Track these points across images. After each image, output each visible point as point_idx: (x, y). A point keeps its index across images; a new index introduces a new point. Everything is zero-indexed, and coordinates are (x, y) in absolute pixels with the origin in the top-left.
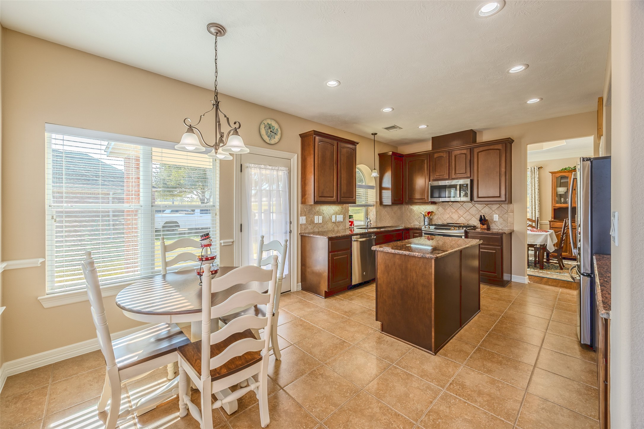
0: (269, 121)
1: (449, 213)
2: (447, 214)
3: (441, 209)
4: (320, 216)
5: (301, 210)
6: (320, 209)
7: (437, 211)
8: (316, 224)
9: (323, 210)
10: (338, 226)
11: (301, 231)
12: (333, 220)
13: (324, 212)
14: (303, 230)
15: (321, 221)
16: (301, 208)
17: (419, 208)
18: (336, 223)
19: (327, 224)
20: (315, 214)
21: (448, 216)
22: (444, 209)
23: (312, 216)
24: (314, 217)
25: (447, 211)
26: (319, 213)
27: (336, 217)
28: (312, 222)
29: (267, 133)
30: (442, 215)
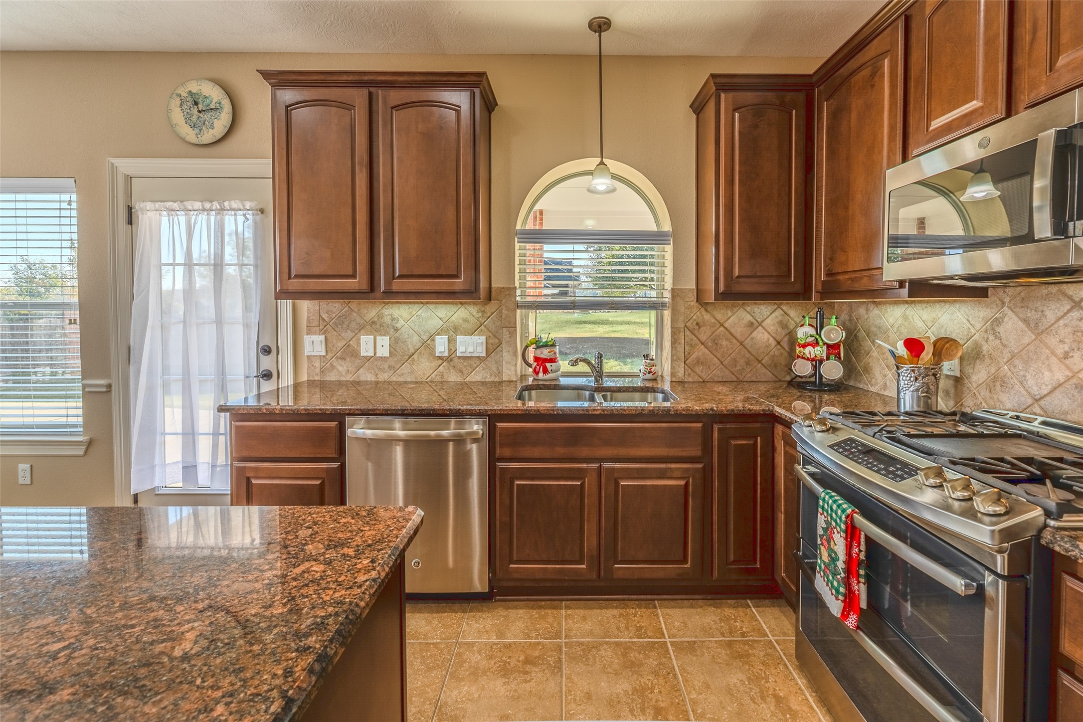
0: (194, 87)
1: (1066, 356)
2: (1054, 360)
3: (1012, 324)
4: (381, 335)
5: (308, 317)
6: (380, 316)
7: (991, 338)
8: (368, 359)
9: (393, 319)
10: (461, 372)
11: (309, 375)
12: (441, 346)
13: (398, 325)
14: (317, 374)
15: (384, 351)
16: (308, 310)
17: (905, 318)
18: (456, 360)
19: (413, 360)
20: (361, 328)
21: (1060, 375)
22: (1038, 329)
23: (350, 334)
24: (359, 339)
25: (1053, 341)
26: (376, 327)
27: (451, 341)
28: (350, 352)
29: (188, 119)
30: (1017, 362)
